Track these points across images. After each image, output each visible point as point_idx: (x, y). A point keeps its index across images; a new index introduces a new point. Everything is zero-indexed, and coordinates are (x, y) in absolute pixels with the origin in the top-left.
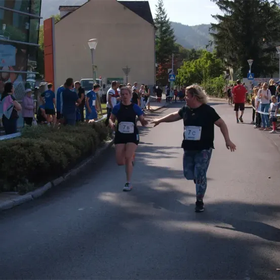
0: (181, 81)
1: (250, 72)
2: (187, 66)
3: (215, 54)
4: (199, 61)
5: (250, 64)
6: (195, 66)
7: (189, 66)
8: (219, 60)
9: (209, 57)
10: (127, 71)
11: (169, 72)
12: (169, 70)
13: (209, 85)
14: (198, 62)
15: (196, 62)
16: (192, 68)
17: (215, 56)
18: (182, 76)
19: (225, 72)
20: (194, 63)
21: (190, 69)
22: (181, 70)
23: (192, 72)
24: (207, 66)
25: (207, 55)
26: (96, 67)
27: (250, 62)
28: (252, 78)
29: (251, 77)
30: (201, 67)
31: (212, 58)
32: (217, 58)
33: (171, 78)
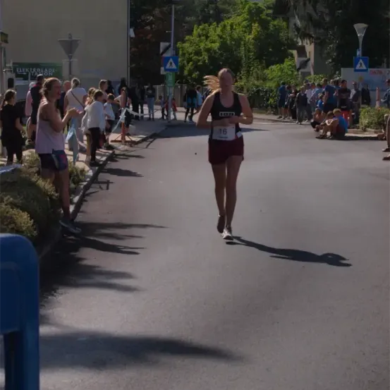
0: (186, 73)
1: (359, 53)
2: (199, 36)
3: (269, 8)
4: (232, 26)
5: (360, 35)
6: (221, 37)
7: (207, 37)
8: (278, 22)
9: (255, 14)
10: (70, 47)
11: (161, 51)
12: (163, 45)
13: (256, 82)
14: (229, 28)
15: (225, 26)
16: (214, 42)
17: (270, 11)
18: (189, 60)
19: (295, 52)
20: (219, 30)
21: (210, 45)
22: (188, 47)
23: (215, 52)
24: (251, 36)
25: (250, 12)
26: (6, 35)
27: (360, 29)
28: (364, 67)
29: (361, 65)
30: (234, 40)
31: (263, 16)
32: (274, 19)
33: (168, 66)
